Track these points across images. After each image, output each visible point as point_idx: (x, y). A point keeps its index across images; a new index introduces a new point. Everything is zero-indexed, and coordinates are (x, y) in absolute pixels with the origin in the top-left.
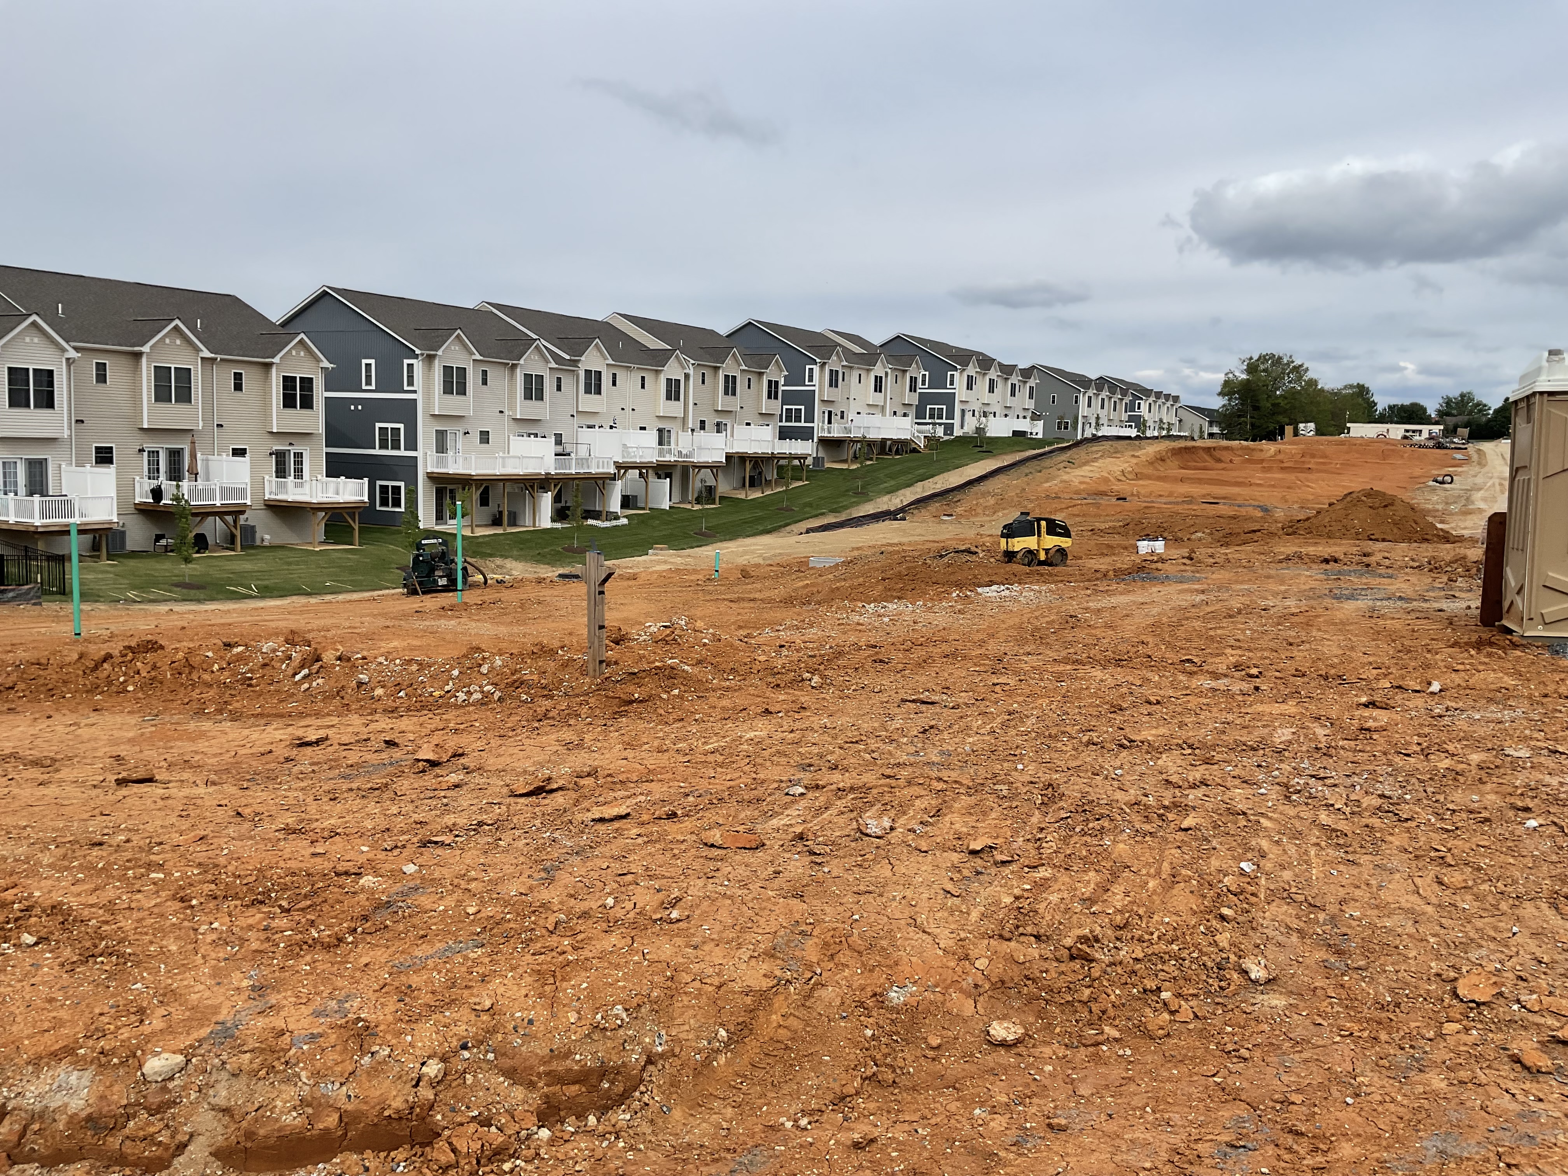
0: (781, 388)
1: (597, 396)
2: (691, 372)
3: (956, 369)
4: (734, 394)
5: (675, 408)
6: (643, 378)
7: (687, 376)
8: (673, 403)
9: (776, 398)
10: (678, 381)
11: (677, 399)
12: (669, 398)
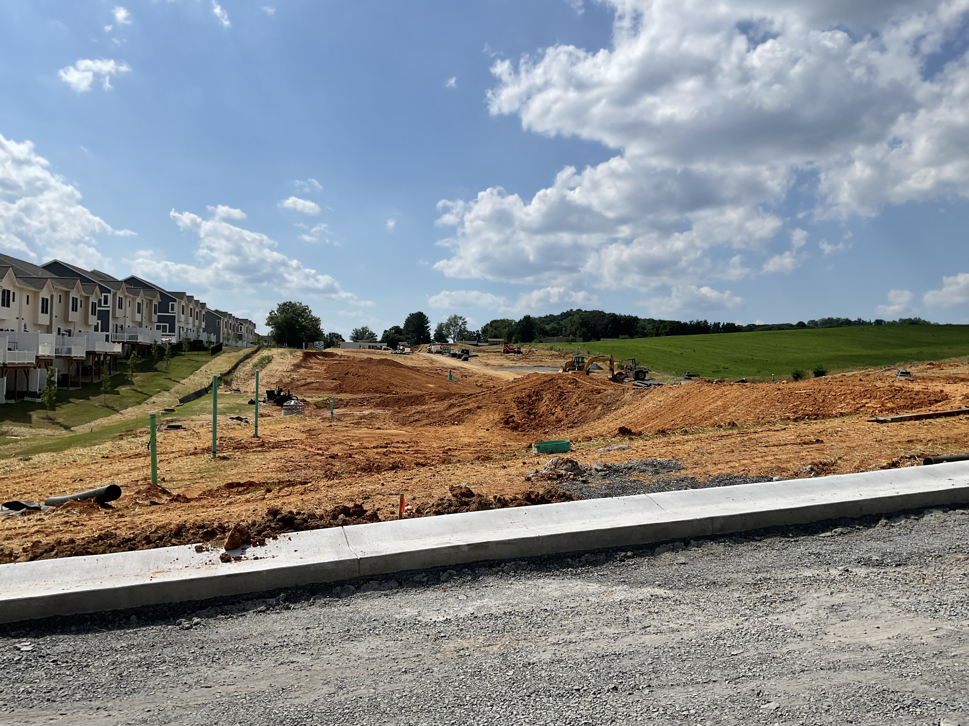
0: (98, 308)
1: (7, 308)
2: (54, 294)
3: (175, 301)
4: (76, 311)
5: (44, 319)
6: (28, 296)
7: (52, 296)
8: (44, 315)
9: (95, 315)
10: (47, 300)
11: (47, 313)
12: (43, 312)
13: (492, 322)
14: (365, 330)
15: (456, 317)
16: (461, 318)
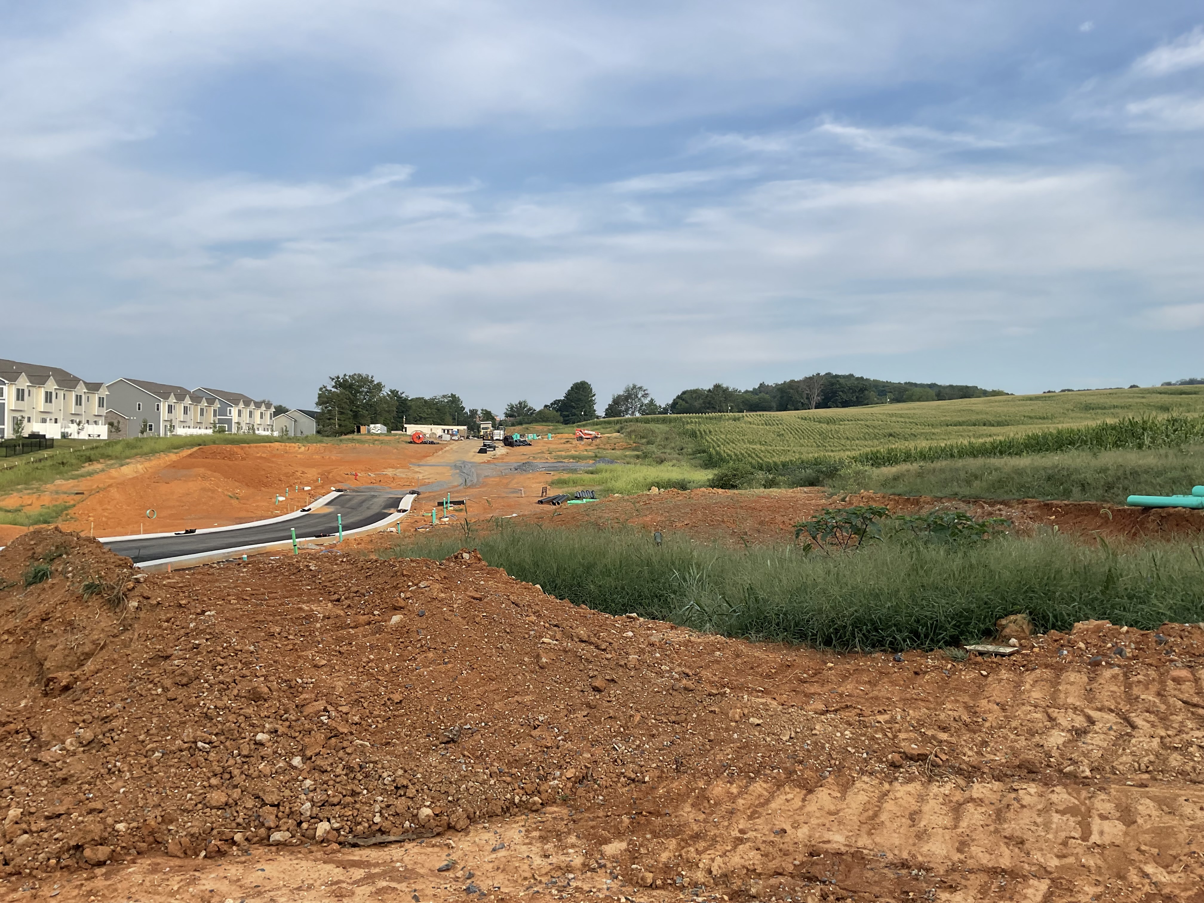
13: (684, 393)
14: (522, 405)
15: (634, 387)
16: (640, 388)
